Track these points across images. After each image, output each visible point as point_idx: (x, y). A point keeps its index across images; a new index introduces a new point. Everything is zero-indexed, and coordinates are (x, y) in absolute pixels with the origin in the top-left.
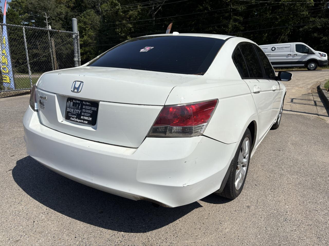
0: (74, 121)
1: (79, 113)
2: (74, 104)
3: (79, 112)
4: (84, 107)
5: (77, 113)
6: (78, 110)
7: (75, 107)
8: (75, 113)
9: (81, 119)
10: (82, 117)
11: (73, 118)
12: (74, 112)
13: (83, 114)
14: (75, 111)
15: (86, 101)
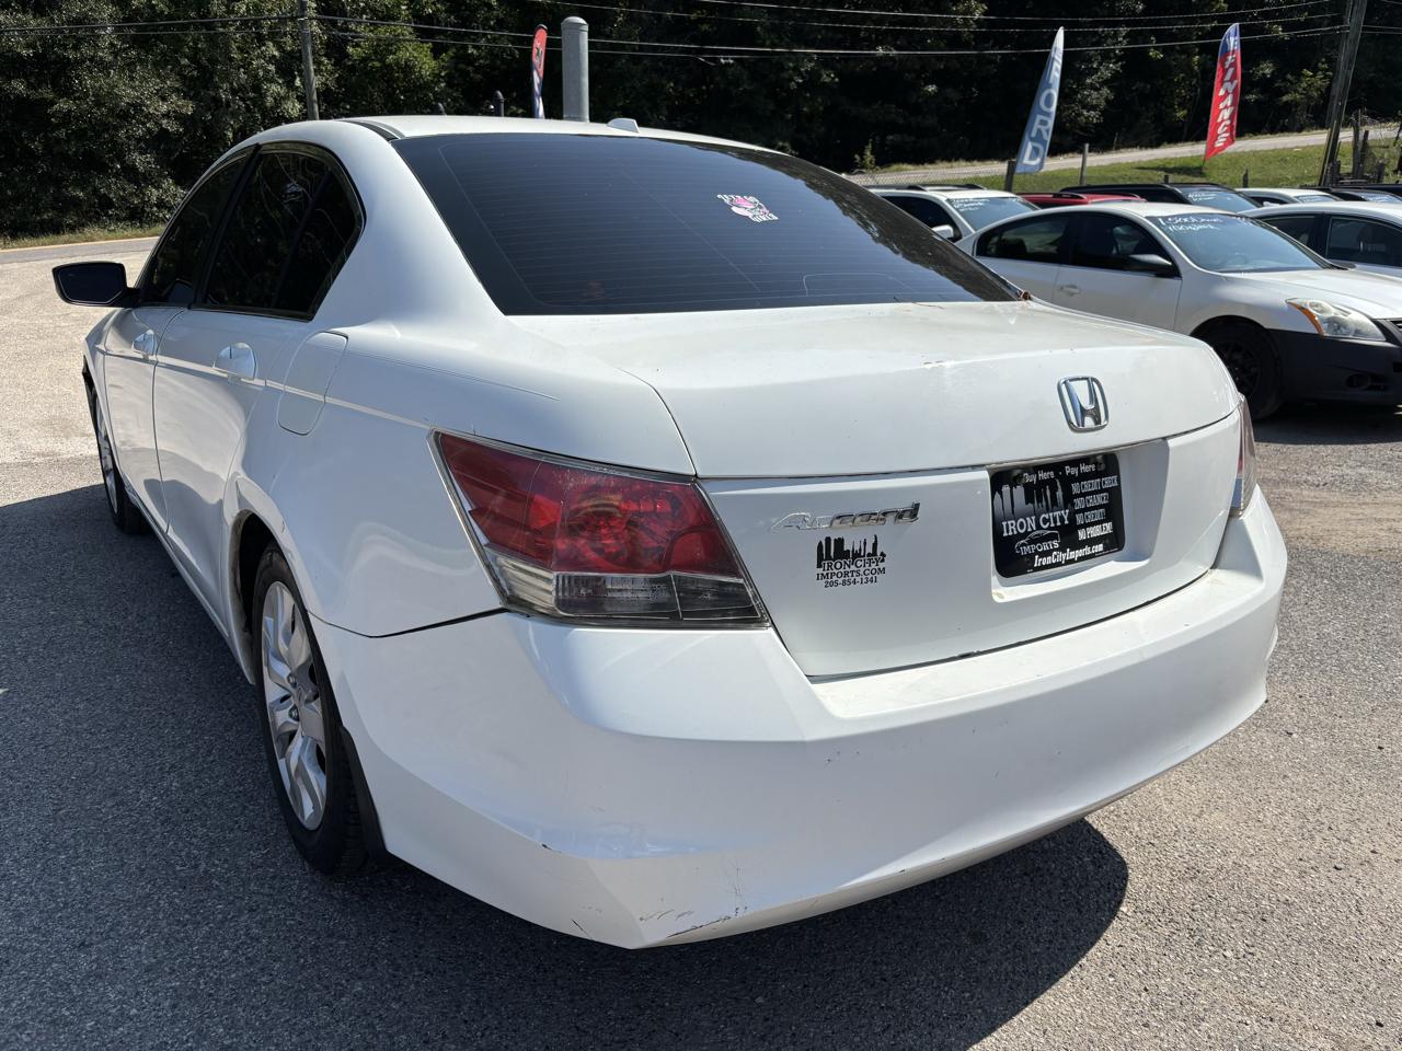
0: (1058, 564)
1: (1066, 522)
2: (1033, 492)
3: (1066, 518)
4: (1075, 488)
5: (1059, 524)
6: (1057, 513)
7: (1040, 501)
8: (1049, 528)
9: (1081, 545)
10: (1082, 535)
11: (1047, 553)
12: (1039, 527)
13: (1079, 519)
14: (1045, 521)
15: (1075, 462)
